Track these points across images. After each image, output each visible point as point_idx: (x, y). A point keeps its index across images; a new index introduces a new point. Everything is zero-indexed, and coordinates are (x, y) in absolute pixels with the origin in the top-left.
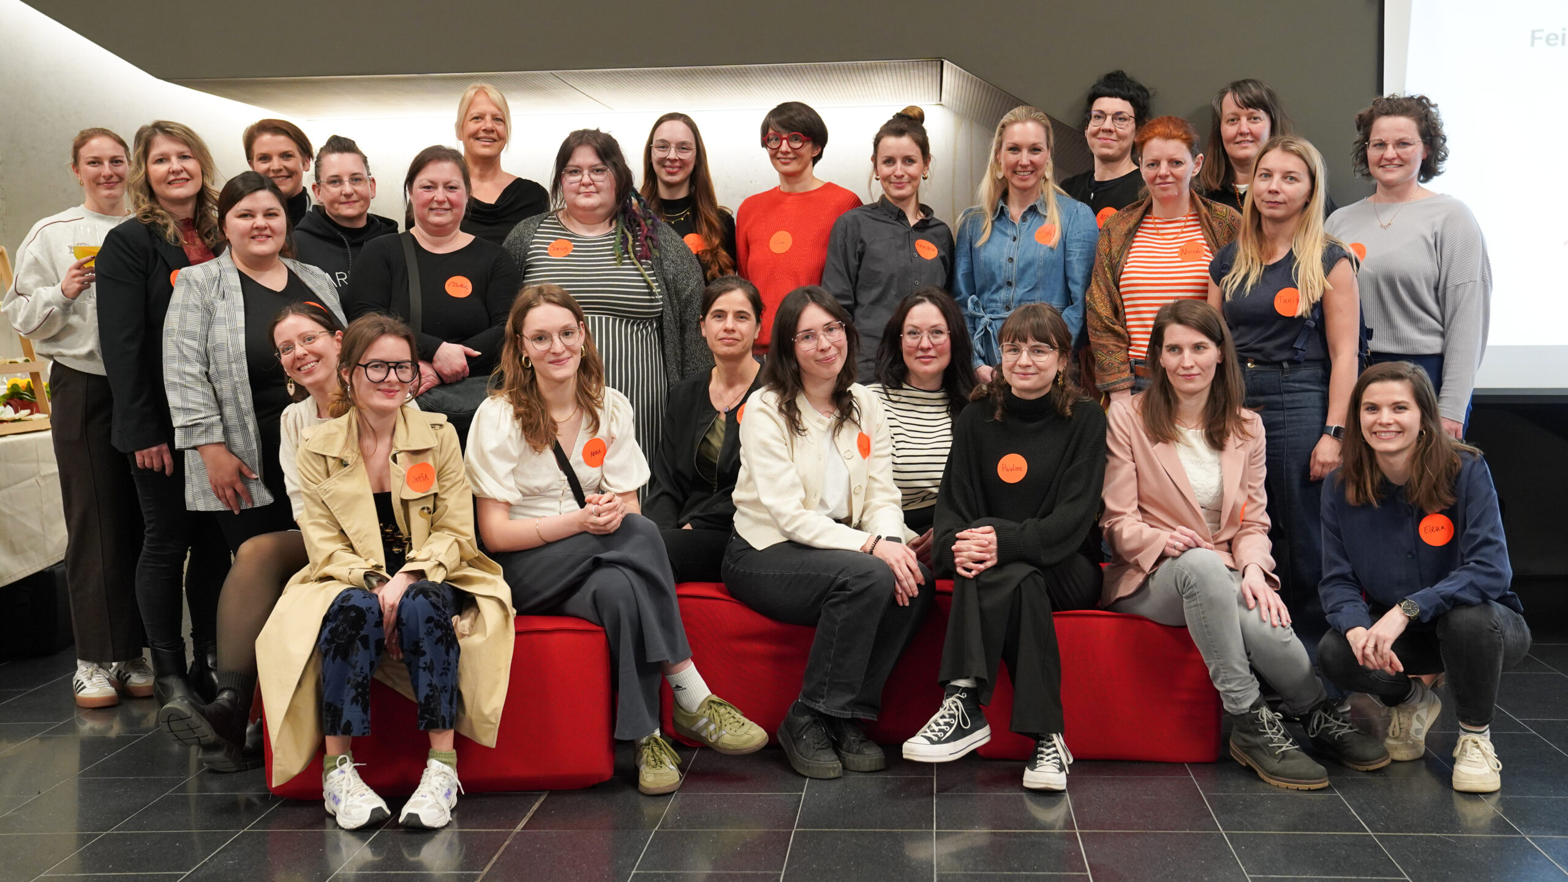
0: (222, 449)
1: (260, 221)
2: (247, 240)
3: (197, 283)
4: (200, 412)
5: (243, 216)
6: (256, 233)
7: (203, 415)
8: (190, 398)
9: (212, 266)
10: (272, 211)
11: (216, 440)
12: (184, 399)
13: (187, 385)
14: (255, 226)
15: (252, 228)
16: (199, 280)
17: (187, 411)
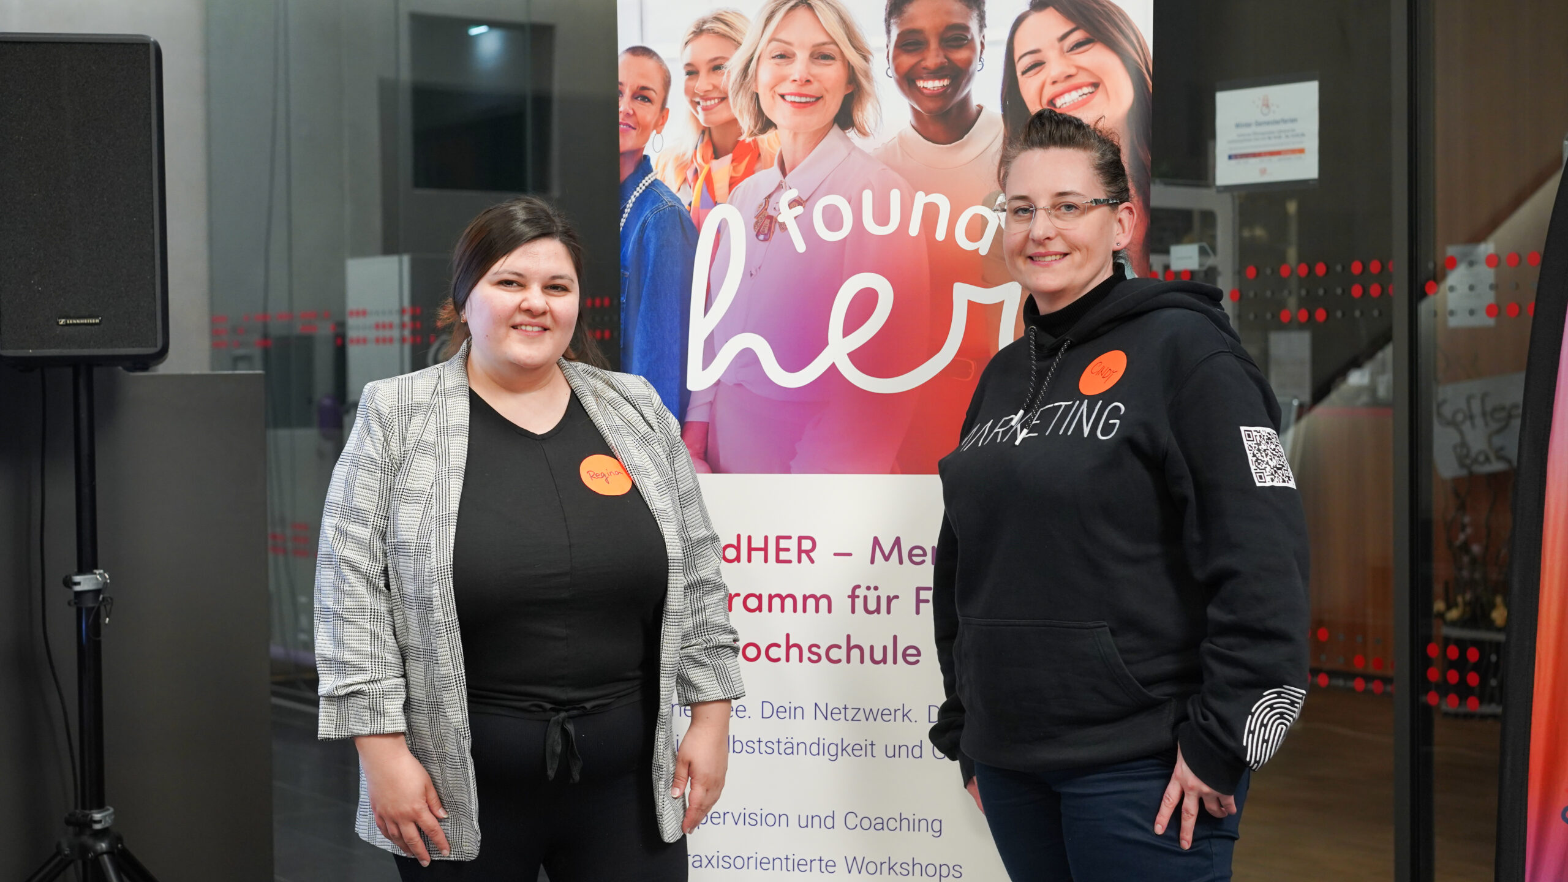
0: (401, 745)
1: (535, 298)
2: (503, 331)
3: (379, 414)
4: (362, 669)
5: (506, 283)
6: (519, 318)
7: (368, 677)
8: (347, 640)
9: (422, 381)
10: (559, 282)
11: (390, 728)
12: (338, 642)
13: (346, 615)
14: (525, 305)
15: (519, 309)
16: (385, 410)
17: (342, 667)
